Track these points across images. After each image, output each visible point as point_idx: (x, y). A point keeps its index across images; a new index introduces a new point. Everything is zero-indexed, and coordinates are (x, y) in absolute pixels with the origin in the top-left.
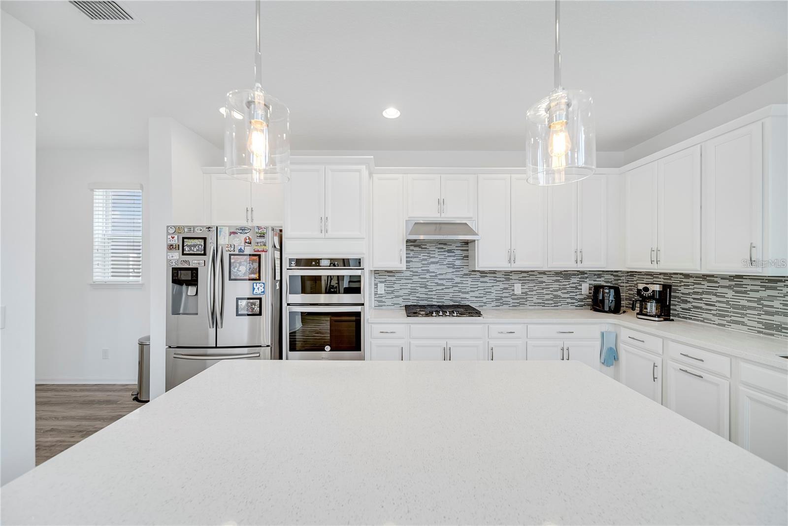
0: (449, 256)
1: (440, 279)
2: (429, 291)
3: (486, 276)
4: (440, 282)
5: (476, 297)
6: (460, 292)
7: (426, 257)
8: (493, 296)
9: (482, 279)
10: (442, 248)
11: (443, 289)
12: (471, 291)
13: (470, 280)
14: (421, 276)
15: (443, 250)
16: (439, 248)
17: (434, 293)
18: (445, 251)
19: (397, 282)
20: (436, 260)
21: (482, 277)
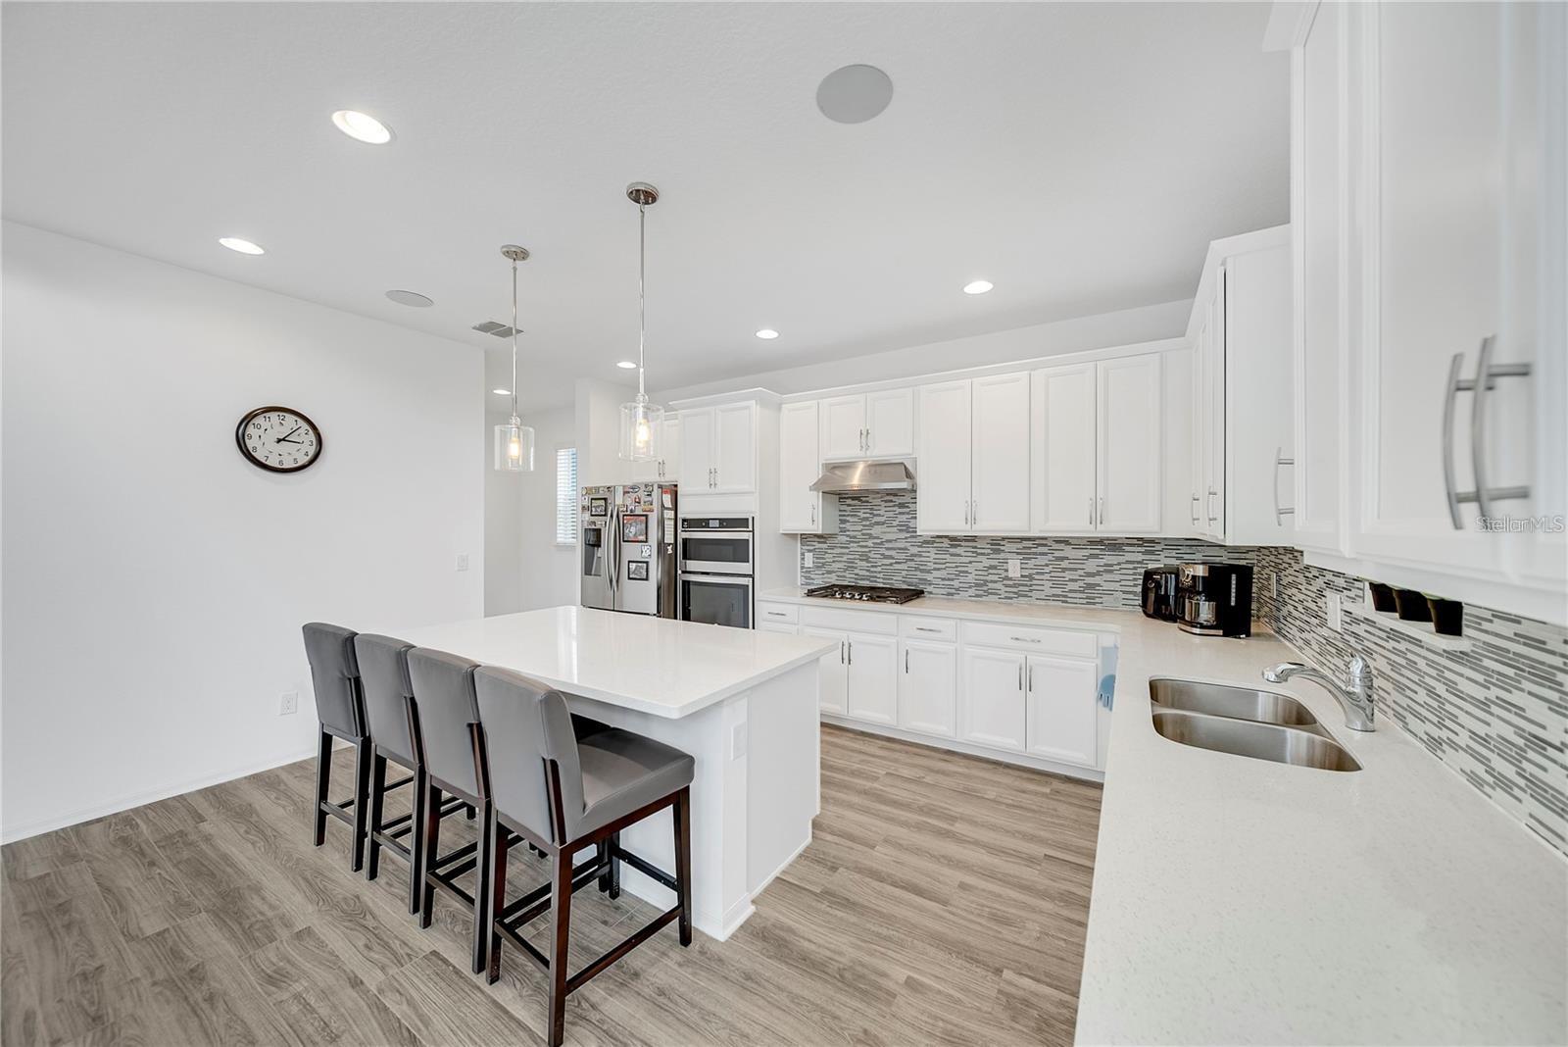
0: (900, 513)
1: (887, 549)
2: (872, 566)
3: (960, 546)
4: (887, 553)
5: (943, 579)
6: (916, 569)
7: (868, 515)
8: (971, 578)
9: (952, 550)
10: (891, 501)
11: (891, 564)
12: (935, 569)
13: (933, 550)
14: (861, 544)
15: (891, 504)
16: (886, 501)
17: (879, 569)
18: (894, 506)
19: (829, 551)
20: (882, 519)
21: (952, 546)
